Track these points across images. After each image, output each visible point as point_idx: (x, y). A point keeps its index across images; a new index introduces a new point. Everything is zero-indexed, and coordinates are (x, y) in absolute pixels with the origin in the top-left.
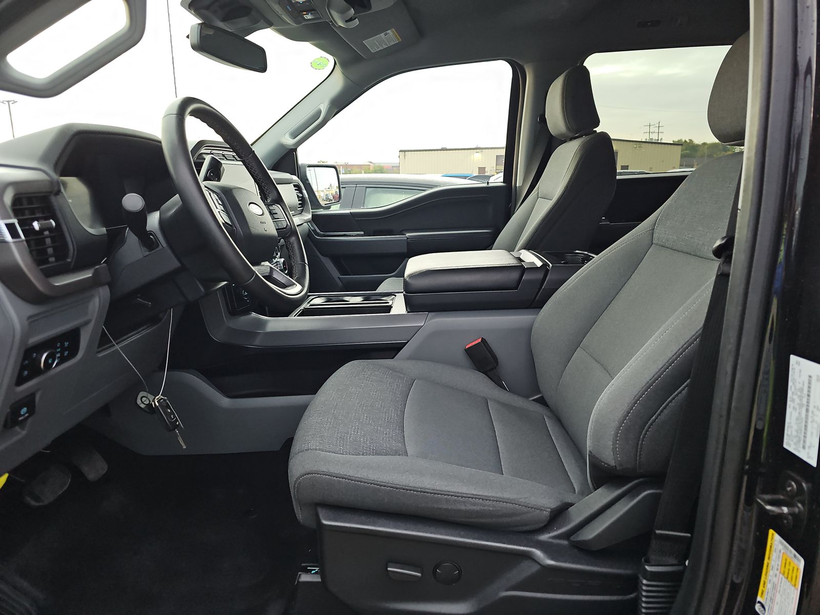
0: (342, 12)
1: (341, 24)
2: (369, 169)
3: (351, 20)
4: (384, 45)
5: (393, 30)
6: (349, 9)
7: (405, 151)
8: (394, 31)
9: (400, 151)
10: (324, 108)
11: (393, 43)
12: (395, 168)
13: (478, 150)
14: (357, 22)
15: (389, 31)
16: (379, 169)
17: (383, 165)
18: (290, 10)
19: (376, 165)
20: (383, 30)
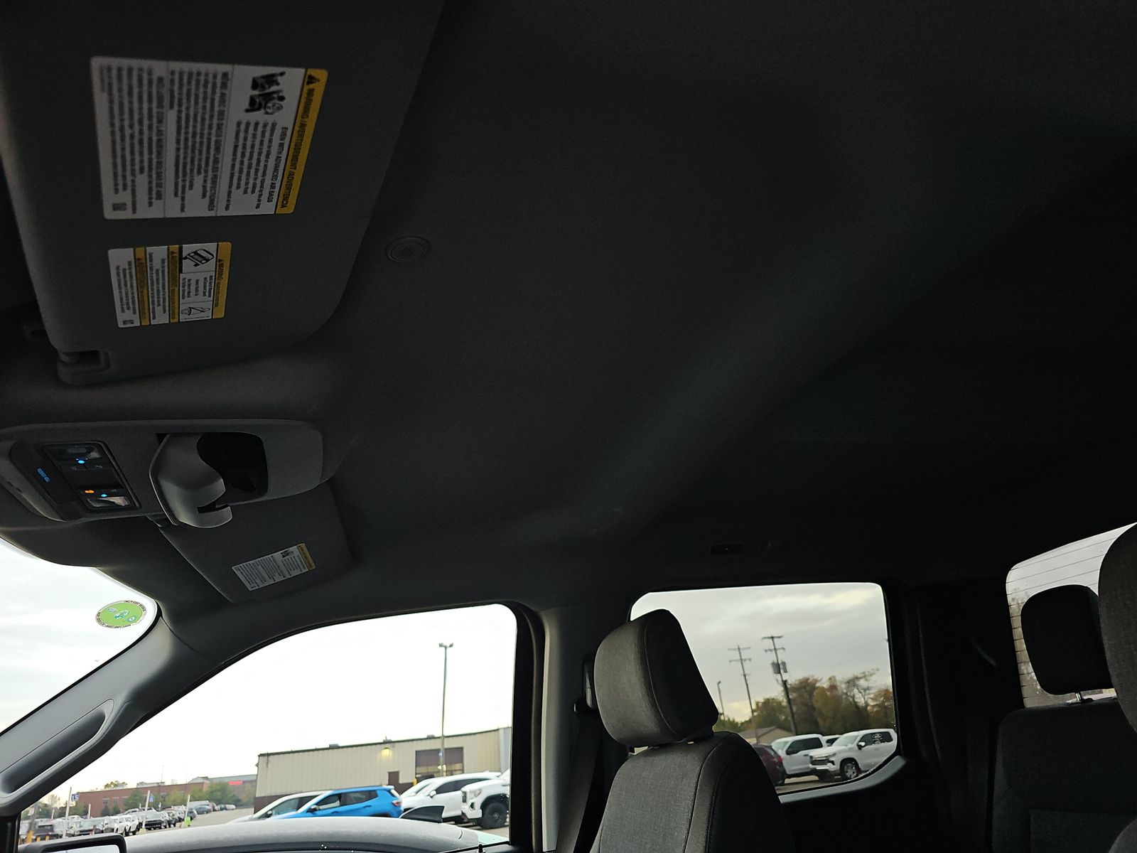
0: (192, 486)
1: (185, 518)
2: (201, 790)
3: (211, 508)
4: (276, 574)
5: (303, 545)
6: (212, 480)
7: (268, 755)
8: (305, 549)
9: (261, 755)
10: (111, 711)
11: (294, 573)
12: (247, 785)
13: (387, 745)
14: (227, 515)
15: (294, 549)
16: (219, 788)
17: (226, 781)
18: (47, 479)
19: (215, 781)
20: (282, 545)
